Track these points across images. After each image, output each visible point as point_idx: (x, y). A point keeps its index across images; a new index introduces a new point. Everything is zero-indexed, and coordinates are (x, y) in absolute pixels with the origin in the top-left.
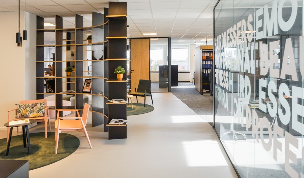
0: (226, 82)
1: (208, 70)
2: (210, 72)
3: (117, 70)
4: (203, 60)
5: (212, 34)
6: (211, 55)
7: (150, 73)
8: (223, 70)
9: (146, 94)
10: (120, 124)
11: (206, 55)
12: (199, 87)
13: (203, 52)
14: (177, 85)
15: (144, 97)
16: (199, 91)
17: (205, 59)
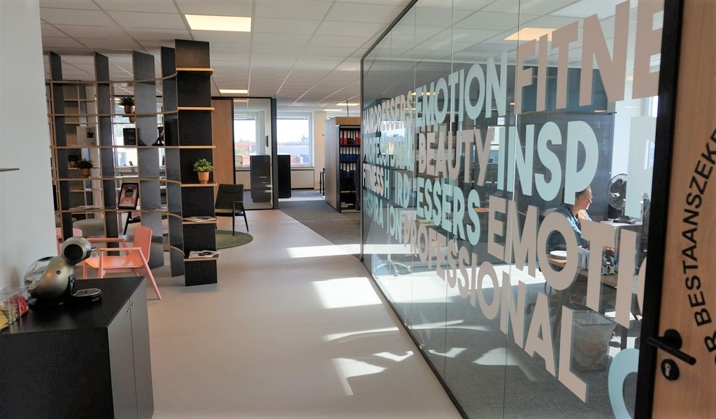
0: (381, 185)
1: (351, 165)
2: (355, 169)
3: (199, 166)
4: (341, 146)
5: (359, 95)
6: (357, 136)
7: (235, 171)
8: (377, 165)
9: (236, 211)
10: (209, 257)
11: (347, 135)
12: (334, 198)
13: (342, 130)
14: (289, 196)
15: (232, 218)
16: (335, 205)
17: (345, 143)
